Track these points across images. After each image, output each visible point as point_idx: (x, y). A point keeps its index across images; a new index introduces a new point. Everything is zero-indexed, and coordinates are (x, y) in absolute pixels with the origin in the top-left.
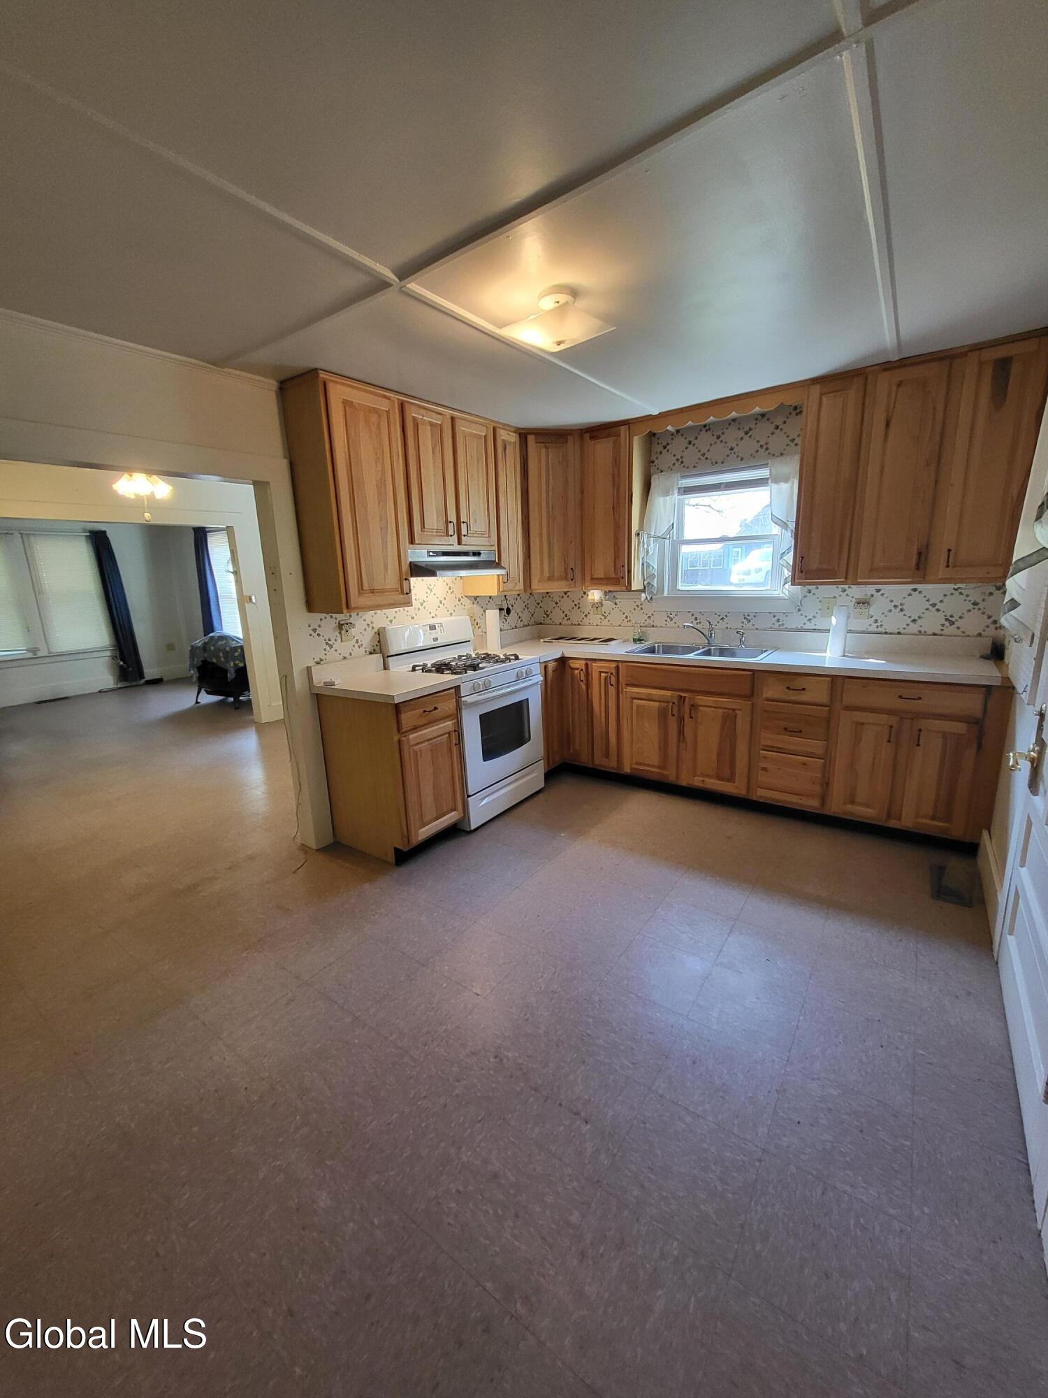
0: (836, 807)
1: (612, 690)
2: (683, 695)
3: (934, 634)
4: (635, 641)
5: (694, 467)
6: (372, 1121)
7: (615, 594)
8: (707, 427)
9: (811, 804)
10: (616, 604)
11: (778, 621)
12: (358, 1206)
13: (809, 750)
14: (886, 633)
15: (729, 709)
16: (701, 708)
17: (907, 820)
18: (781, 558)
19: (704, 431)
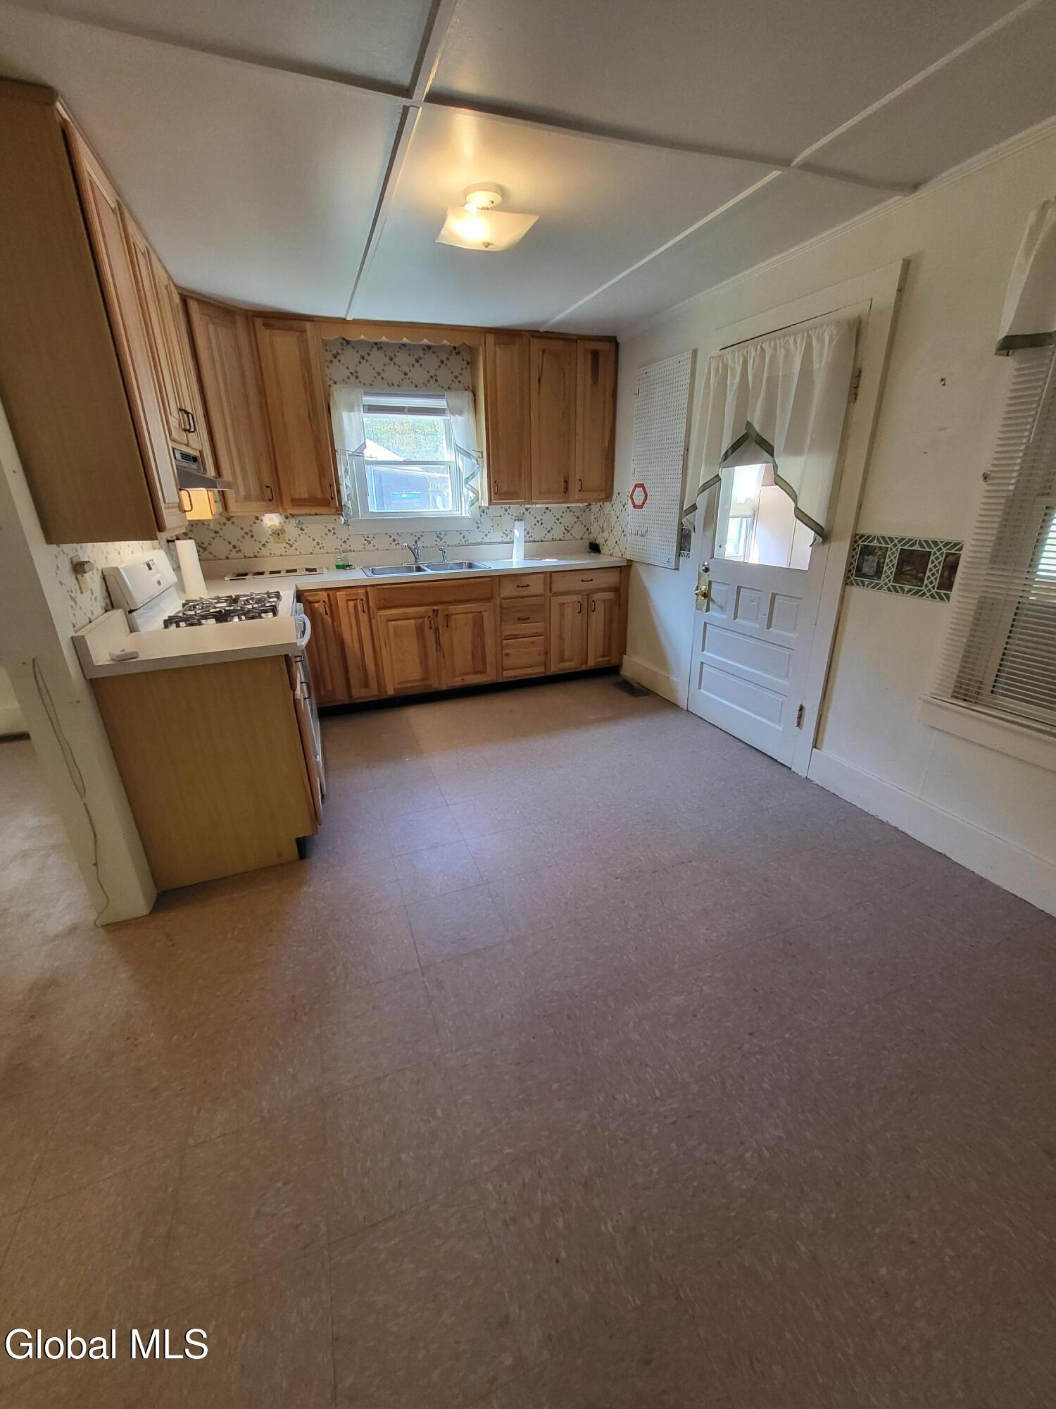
0: (555, 668)
1: (364, 618)
2: (435, 608)
3: (560, 540)
4: (338, 567)
5: (371, 385)
6: (627, 956)
7: (301, 518)
8: (379, 346)
9: (538, 671)
10: (302, 529)
11: (464, 537)
12: (693, 981)
13: (535, 631)
14: (534, 541)
15: (477, 612)
16: (454, 616)
17: (592, 663)
18: (467, 482)
19: (375, 348)
